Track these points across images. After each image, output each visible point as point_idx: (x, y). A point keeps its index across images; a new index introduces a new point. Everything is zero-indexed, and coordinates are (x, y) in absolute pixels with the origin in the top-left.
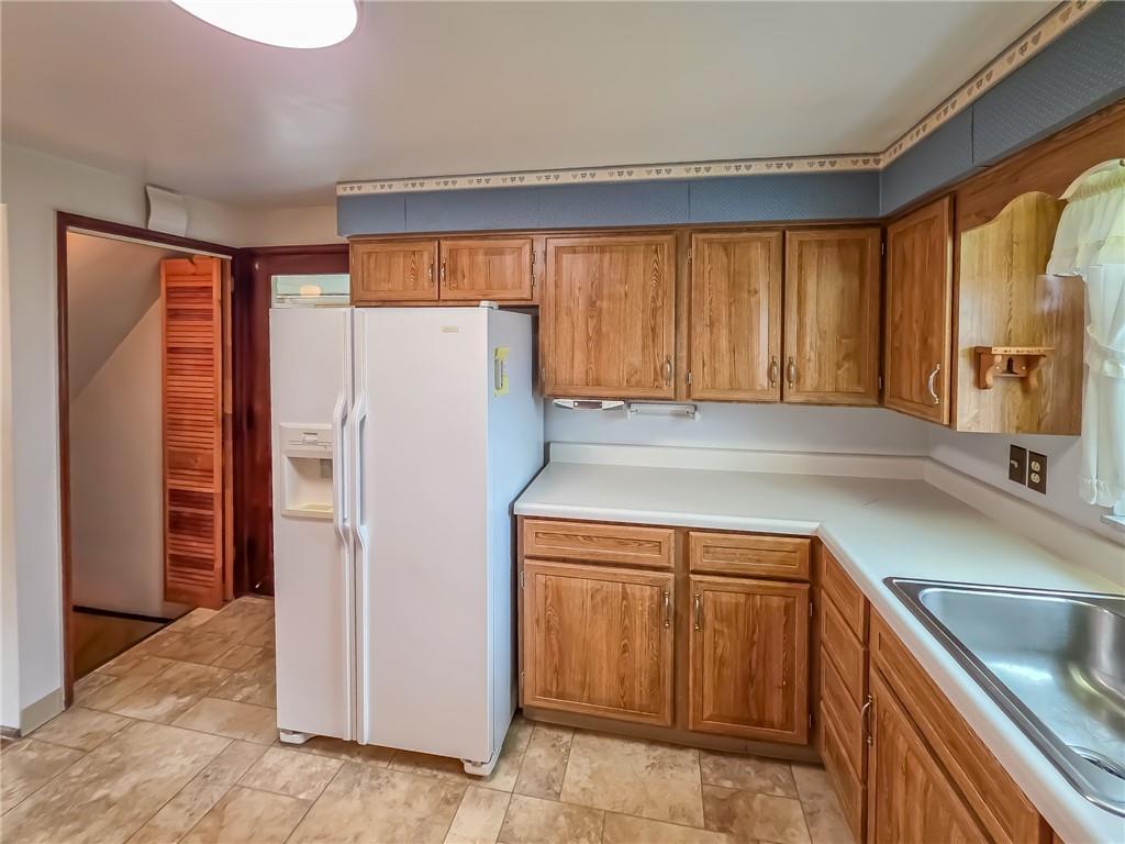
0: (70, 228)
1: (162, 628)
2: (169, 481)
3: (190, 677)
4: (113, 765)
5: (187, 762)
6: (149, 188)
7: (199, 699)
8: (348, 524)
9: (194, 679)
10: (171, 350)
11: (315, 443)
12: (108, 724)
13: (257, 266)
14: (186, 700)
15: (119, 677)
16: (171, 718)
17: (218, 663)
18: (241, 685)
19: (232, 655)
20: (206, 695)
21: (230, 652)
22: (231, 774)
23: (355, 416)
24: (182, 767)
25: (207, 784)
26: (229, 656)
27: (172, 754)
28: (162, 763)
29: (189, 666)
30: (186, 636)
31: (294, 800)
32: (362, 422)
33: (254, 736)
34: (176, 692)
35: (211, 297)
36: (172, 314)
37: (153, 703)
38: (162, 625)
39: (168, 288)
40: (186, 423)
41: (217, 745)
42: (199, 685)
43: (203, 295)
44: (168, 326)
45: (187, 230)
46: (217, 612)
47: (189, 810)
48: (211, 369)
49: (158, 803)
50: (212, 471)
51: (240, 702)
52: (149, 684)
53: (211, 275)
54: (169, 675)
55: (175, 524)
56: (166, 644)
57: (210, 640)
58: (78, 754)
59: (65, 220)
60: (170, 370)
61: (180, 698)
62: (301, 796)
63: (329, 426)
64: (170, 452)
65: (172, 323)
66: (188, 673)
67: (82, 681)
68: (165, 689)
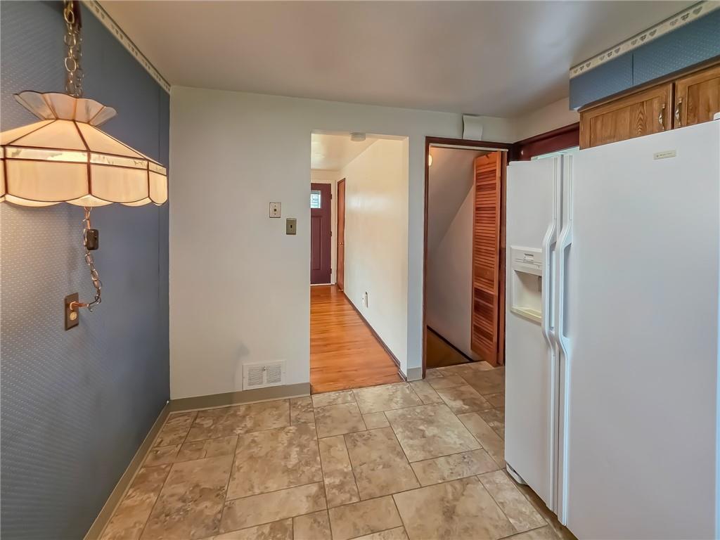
0: (431, 144)
1: (467, 363)
2: (475, 283)
3: (472, 396)
4: (430, 418)
5: (459, 442)
6: (464, 116)
7: (473, 411)
8: (553, 332)
9: (473, 398)
10: (477, 209)
11: (531, 262)
12: (434, 397)
13: (522, 153)
14: (467, 407)
15: (444, 377)
16: (459, 412)
17: (487, 397)
18: (494, 418)
19: (494, 397)
20: (476, 412)
21: (494, 395)
22: (476, 467)
23: (561, 245)
24: (455, 443)
25: (463, 461)
26: (493, 397)
27: (453, 432)
28: (448, 433)
29: (473, 390)
30: (476, 372)
31: (506, 518)
32: (568, 249)
33: (494, 455)
34: (463, 400)
35: (495, 176)
36: (479, 188)
37: (453, 398)
38: (468, 361)
39: (477, 174)
40: (483, 251)
41: (474, 445)
42: (475, 404)
43: (492, 175)
44: (476, 195)
45: (482, 137)
46: (493, 368)
47: (451, 469)
48: (494, 219)
49: (442, 453)
50: (493, 281)
51: (492, 428)
52: (454, 388)
53: (495, 162)
54: (463, 388)
55: (477, 308)
56: (466, 372)
57: (486, 382)
58: (421, 403)
59: (430, 140)
60: (477, 221)
61: (464, 404)
62: (511, 521)
63: (540, 250)
64: (476, 267)
65: (479, 193)
66: (472, 394)
67: (432, 370)
68: (459, 395)
